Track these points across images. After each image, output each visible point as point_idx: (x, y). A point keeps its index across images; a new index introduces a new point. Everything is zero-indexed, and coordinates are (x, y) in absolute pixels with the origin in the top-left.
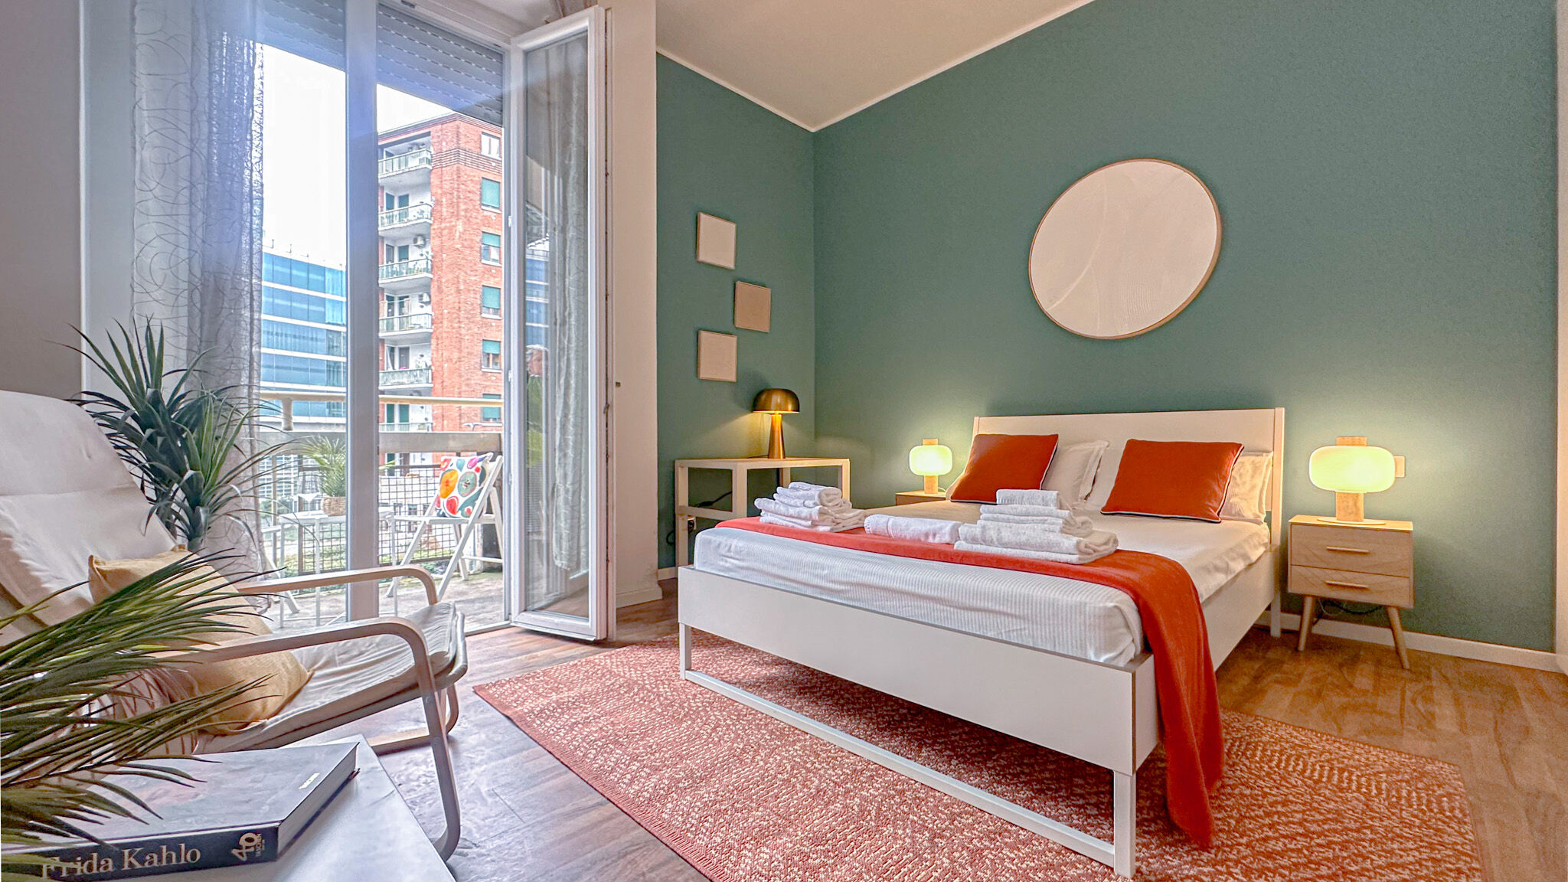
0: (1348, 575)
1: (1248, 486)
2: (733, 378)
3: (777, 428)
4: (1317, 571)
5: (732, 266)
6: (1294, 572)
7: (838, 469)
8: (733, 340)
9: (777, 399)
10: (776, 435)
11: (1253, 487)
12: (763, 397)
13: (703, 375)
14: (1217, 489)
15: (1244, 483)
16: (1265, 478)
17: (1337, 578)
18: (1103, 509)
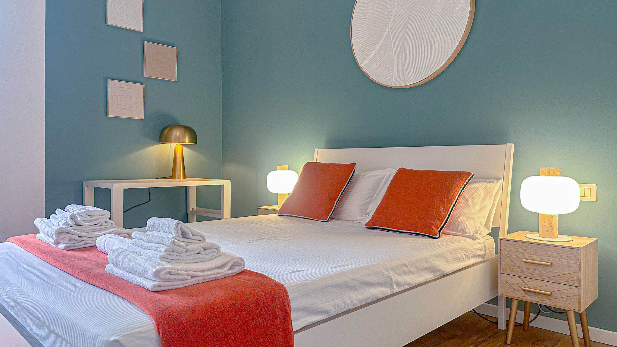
0: (538, 283)
1: (477, 208)
2: (141, 117)
3: (179, 156)
4: (518, 280)
5: (140, 29)
6: (503, 279)
7: (221, 187)
8: (141, 87)
9: (177, 133)
10: (178, 161)
11: (482, 208)
12: (166, 131)
13: (111, 114)
14: (442, 210)
15: (475, 205)
16: (494, 200)
17: (530, 285)
18: (366, 225)
